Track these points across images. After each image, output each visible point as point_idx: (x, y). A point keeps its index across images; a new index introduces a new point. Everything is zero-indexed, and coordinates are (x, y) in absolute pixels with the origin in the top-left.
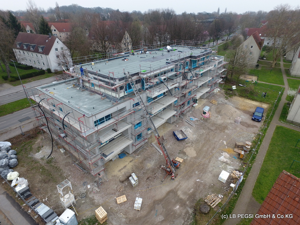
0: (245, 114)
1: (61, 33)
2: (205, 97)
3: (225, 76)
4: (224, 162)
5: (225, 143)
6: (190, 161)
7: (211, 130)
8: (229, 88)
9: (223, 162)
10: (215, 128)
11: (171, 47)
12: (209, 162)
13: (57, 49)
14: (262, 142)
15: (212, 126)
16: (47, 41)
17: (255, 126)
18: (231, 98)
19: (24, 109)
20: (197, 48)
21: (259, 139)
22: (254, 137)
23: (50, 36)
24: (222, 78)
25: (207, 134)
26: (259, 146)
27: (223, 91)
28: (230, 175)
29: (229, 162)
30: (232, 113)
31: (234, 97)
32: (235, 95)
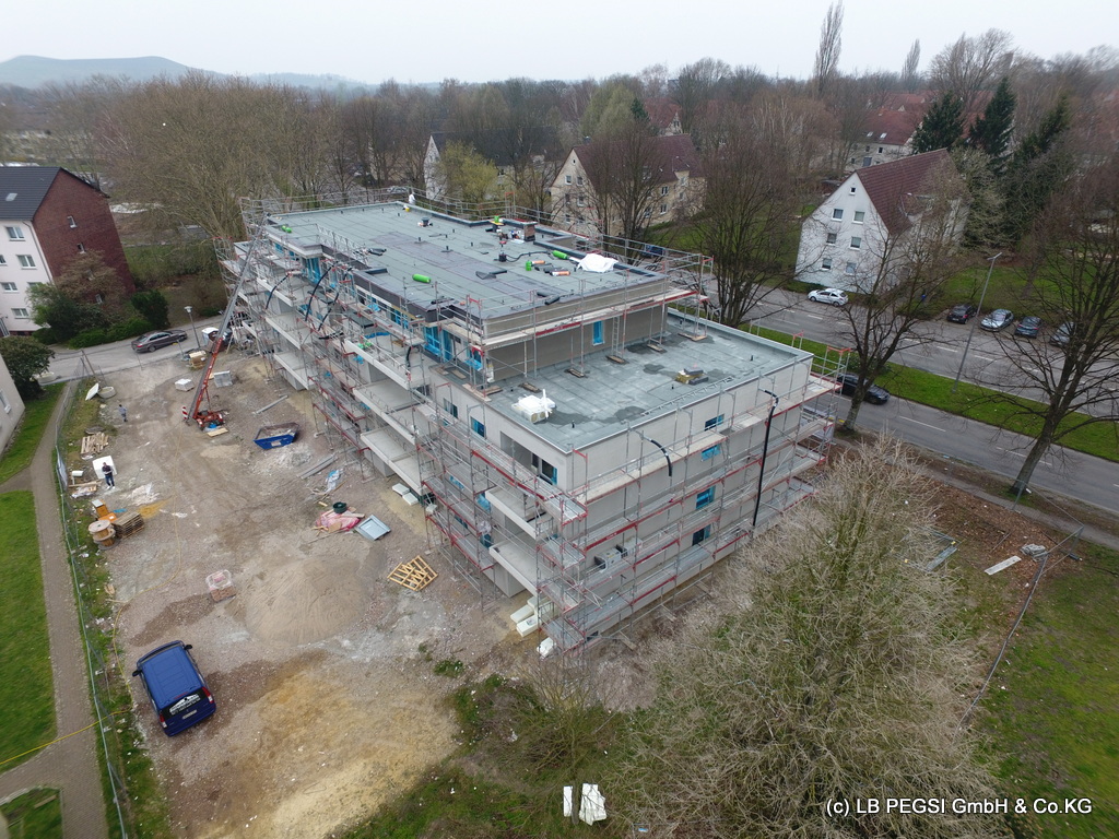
5: (178, 513)
22: (115, 595)
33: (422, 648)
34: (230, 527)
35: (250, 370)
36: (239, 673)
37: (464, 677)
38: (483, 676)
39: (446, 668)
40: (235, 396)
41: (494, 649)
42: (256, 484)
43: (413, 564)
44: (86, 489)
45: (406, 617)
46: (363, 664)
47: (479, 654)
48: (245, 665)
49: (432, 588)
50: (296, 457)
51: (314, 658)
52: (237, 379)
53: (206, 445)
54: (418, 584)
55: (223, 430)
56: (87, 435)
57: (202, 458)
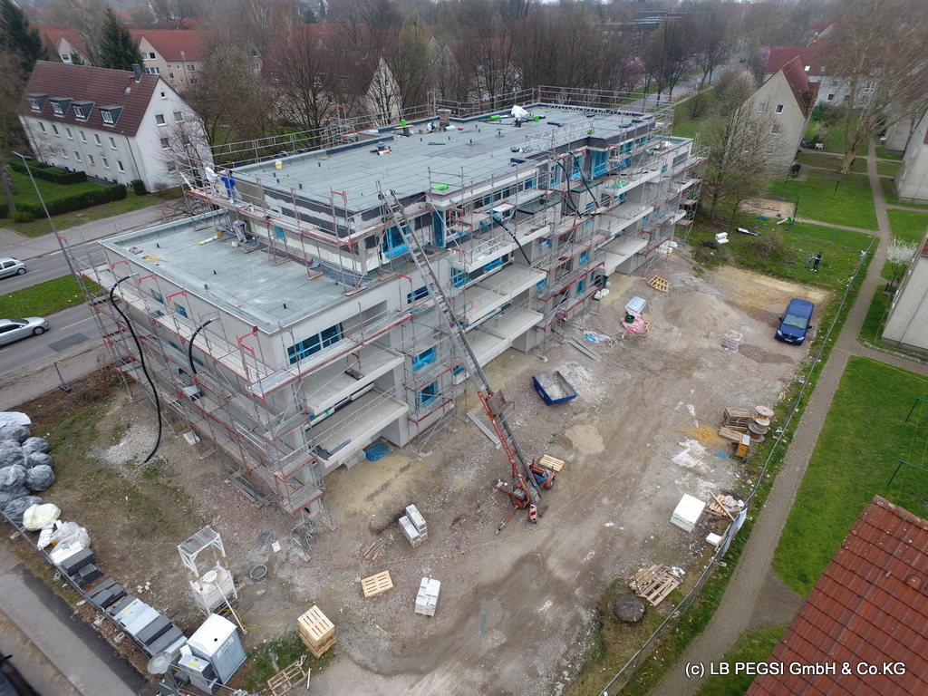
0: (755, 322)
1: (174, 65)
2: (633, 267)
3: (694, 202)
4: (690, 470)
5: (692, 412)
6: (585, 466)
7: (650, 371)
8: (706, 240)
9: (687, 469)
10: (662, 364)
11: (524, 108)
12: (643, 470)
13: (160, 118)
14: (806, 408)
15: (653, 360)
16: (128, 90)
17: (785, 357)
18: (710, 272)
19: (65, 308)
20: (607, 111)
21: (796, 397)
22: (782, 391)
23: (136, 73)
24: (686, 207)
25: (636, 385)
26: (796, 419)
27: (688, 250)
28: (707, 507)
29: (703, 467)
30: (715, 319)
31: (720, 268)
32: (725, 262)
33: (696, 277)
46: (719, 290)
51: (730, 303)
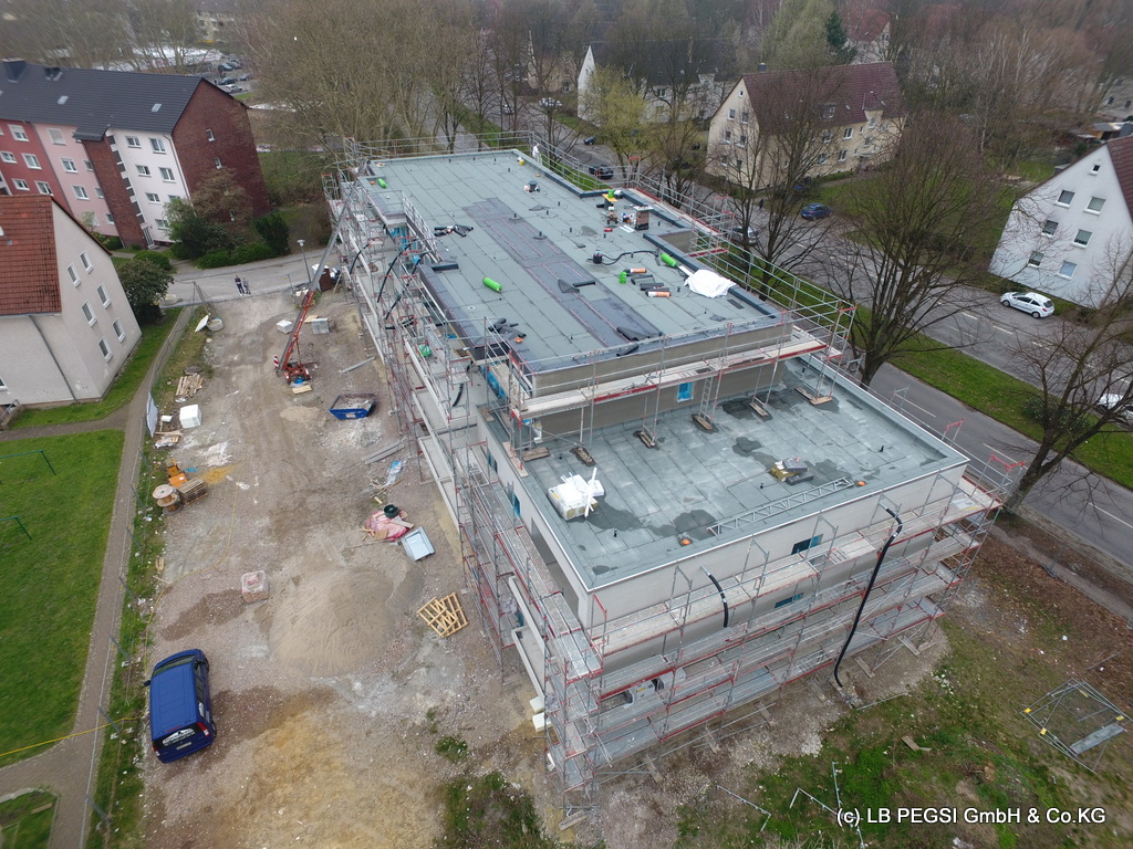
4: (210, 445)
5: (241, 485)
7: (314, 492)
9: (213, 443)
10: (310, 507)
12: (243, 426)
15: (324, 505)
17: (178, 636)
22: (162, 571)
29: (201, 452)
33: (430, 715)
34: (284, 511)
35: (348, 318)
36: (248, 697)
37: (464, 765)
38: (484, 771)
39: (450, 748)
40: (327, 348)
41: (504, 738)
42: (321, 461)
43: (446, 601)
44: (168, 440)
45: (423, 670)
46: (367, 718)
47: (486, 741)
48: (255, 689)
49: (459, 637)
50: (366, 435)
51: (322, 697)
52: (333, 328)
53: (288, 403)
54: (446, 629)
55: (308, 388)
56: (185, 375)
57: (282, 420)
